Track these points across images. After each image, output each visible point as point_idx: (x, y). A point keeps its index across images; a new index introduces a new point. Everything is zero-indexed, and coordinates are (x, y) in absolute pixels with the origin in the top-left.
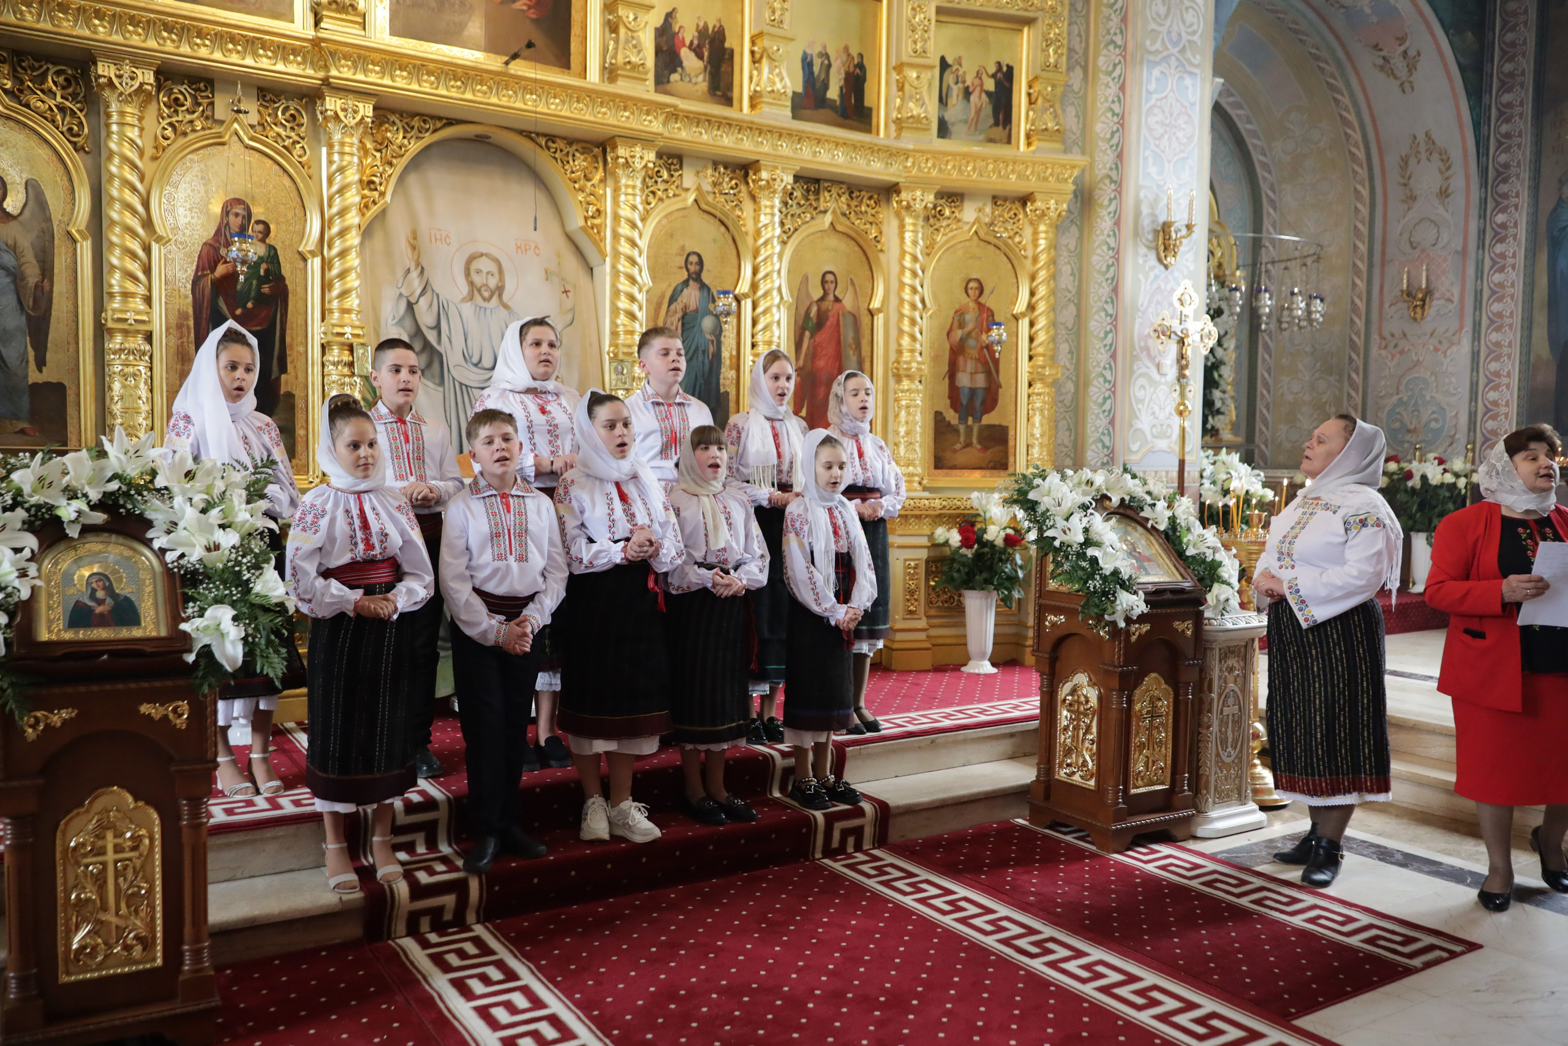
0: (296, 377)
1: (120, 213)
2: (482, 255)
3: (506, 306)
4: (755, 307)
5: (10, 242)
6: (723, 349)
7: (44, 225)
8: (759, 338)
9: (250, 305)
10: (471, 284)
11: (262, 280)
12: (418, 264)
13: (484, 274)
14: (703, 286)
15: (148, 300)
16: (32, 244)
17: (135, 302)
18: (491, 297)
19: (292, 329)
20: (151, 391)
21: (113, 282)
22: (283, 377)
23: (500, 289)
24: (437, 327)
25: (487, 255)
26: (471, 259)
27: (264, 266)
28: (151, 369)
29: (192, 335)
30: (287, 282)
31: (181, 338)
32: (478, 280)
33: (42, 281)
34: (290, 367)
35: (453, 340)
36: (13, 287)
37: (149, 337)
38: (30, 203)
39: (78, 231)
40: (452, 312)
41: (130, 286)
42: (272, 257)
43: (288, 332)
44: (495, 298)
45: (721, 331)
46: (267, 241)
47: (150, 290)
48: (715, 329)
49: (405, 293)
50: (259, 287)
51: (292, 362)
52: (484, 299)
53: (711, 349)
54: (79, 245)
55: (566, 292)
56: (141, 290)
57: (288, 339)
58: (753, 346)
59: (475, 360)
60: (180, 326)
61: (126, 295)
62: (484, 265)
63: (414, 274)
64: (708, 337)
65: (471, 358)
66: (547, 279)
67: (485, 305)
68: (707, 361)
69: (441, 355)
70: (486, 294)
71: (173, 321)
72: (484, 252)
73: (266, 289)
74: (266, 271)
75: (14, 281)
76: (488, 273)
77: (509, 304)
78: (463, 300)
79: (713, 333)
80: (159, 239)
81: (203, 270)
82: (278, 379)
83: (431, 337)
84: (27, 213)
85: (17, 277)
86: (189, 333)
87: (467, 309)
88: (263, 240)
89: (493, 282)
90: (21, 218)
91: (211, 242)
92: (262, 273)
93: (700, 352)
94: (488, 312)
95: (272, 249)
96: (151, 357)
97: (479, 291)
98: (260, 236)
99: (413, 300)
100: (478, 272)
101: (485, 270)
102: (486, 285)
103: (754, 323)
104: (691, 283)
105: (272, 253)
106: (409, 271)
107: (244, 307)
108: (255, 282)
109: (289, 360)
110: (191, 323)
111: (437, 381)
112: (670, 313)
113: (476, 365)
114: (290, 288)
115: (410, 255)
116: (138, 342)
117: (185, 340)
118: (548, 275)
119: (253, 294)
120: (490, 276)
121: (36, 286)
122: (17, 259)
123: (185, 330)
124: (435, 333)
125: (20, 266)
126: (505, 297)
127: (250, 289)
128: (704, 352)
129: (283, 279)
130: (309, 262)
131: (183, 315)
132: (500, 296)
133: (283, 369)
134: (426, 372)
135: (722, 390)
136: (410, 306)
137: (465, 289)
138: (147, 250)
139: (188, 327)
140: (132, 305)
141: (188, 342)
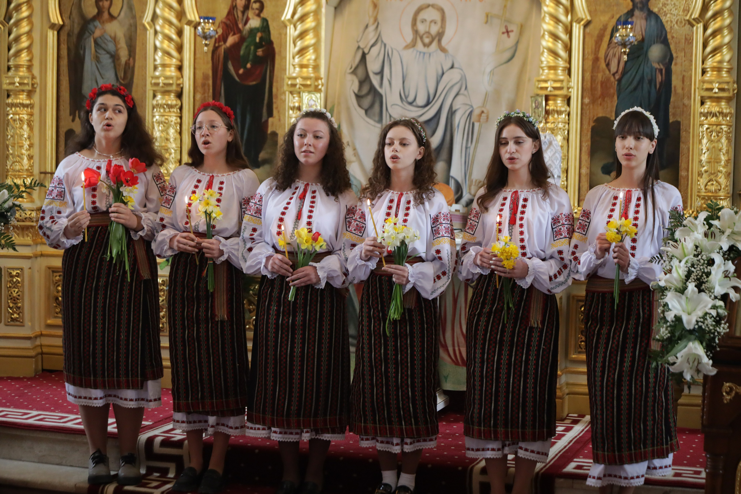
0: (280, 120)
1: (163, 10)
2: (428, 6)
3: (443, 50)
4: (705, 29)
5: (113, 35)
6: (674, 78)
7: (132, 21)
8: (710, 63)
9: (249, 66)
10: (416, 32)
11: (258, 46)
12: (376, 20)
13: (428, 23)
14: (651, 15)
15: (180, 68)
16: (125, 35)
17: (170, 71)
18: (431, 43)
19: (277, 82)
20: (180, 133)
21: (157, 58)
22: (270, 120)
23: (440, 35)
24: (381, 73)
25: (433, 6)
26: (420, 10)
27: (259, 35)
28: (181, 118)
29: (211, 91)
30: (275, 46)
31: (204, 93)
32: (421, 28)
33: (129, 59)
34: (275, 112)
35: (393, 83)
36: (112, 65)
37: (179, 95)
38: (125, 7)
39: (148, 23)
40: (396, 60)
41: (167, 60)
42: (265, 27)
43: (275, 84)
44: (434, 45)
45: (671, 59)
46: (262, 15)
47: (181, 61)
48: (664, 57)
49: (362, 46)
50: (255, 51)
51: (277, 108)
52: (425, 45)
53: (659, 78)
54: (148, 32)
55: (508, 32)
56: (174, 61)
57: (274, 90)
58: (704, 72)
59: (410, 99)
60: (203, 85)
61: (164, 66)
62: (430, 14)
63: (371, 28)
64: (656, 65)
65: (406, 97)
66: (487, 22)
67: (425, 50)
68: (653, 90)
69: (381, 96)
70: (427, 40)
71: (199, 81)
72: (431, 3)
73: (260, 52)
74: (261, 38)
75: (114, 62)
76: (431, 22)
77: (446, 47)
78: (407, 47)
79: (662, 60)
80: (189, 23)
81: (219, 42)
82: (267, 121)
83: (375, 81)
84: (122, 14)
85: (115, 57)
86: (209, 89)
87: (409, 55)
88: (258, 15)
89: (434, 29)
90: (119, 18)
91: (224, 20)
92: (258, 40)
93: (646, 81)
94: (427, 56)
95: (265, 21)
96: (181, 108)
97: (421, 38)
98: (257, 12)
99: (366, 51)
100: (423, 21)
101: (429, 20)
102: (428, 33)
103: (705, 46)
104: (637, 13)
105: (265, 24)
106: (367, 27)
107: (245, 67)
108: (252, 48)
109: (275, 106)
110: (210, 82)
111: (377, 118)
112: (612, 45)
113: (411, 104)
114: (277, 50)
115: (371, 13)
116: (172, 100)
117: (206, 95)
118: (488, 18)
119: (251, 57)
120: (433, 24)
121: (126, 63)
122: (116, 46)
123: (206, 87)
124: (378, 77)
125: (117, 50)
126: (444, 42)
127: (249, 54)
128: (650, 82)
129: (271, 43)
130: (288, 28)
131: (205, 77)
132: (439, 41)
133: (270, 114)
134: (369, 112)
135: (671, 119)
136: (364, 56)
137: (409, 36)
138: (180, 33)
139: (209, 85)
140: (168, 73)
141: (208, 96)
